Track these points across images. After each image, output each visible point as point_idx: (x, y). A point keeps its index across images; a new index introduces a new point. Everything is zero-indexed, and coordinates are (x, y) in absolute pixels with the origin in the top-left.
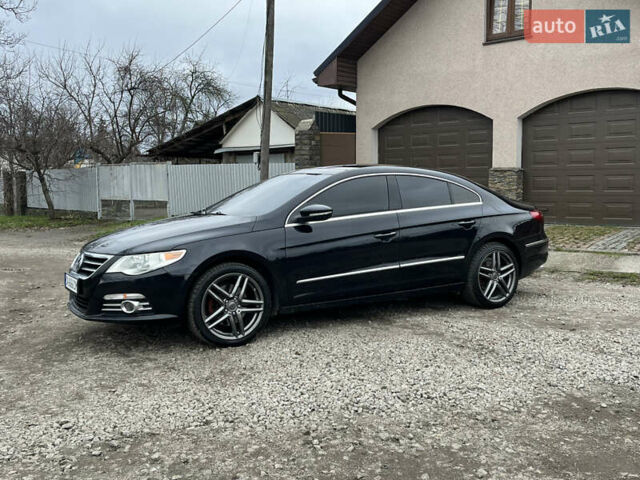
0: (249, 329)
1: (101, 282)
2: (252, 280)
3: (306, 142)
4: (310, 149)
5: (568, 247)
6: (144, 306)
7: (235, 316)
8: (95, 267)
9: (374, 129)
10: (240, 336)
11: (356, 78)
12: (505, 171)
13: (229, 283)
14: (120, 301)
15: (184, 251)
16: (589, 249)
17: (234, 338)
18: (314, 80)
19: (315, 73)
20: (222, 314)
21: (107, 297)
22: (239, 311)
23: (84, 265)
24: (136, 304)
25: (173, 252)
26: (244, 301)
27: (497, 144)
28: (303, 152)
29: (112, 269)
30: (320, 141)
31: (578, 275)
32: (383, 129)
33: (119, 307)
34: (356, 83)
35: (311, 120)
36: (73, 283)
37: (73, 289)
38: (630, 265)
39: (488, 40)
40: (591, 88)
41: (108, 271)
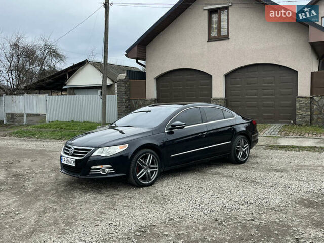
0: (153, 177)
1: (89, 161)
2: (154, 157)
3: (123, 85)
4: (125, 88)
6: (111, 171)
7: (148, 173)
8: (86, 153)
9: (155, 79)
10: (150, 182)
11: (145, 55)
12: (218, 99)
13: (145, 158)
14: (99, 169)
15: (127, 145)
16: (264, 135)
17: (148, 183)
18: (125, 55)
19: (126, 52)
20: (143, 172)
22: (149, 170)
24: (107, 169)
26: (151, 166)
27: (214, 87)
28: (121, 90)
29: (95, 154)
30: (130, 84)
31: (264, 147)
32: (159, 79)
33: (99, 172)
35: (125, 74)
36: (71, 161)
37: (71, 164)
38: (284, 142)
39: (209, 39)
40: (255, 63)
41: (92, 155)
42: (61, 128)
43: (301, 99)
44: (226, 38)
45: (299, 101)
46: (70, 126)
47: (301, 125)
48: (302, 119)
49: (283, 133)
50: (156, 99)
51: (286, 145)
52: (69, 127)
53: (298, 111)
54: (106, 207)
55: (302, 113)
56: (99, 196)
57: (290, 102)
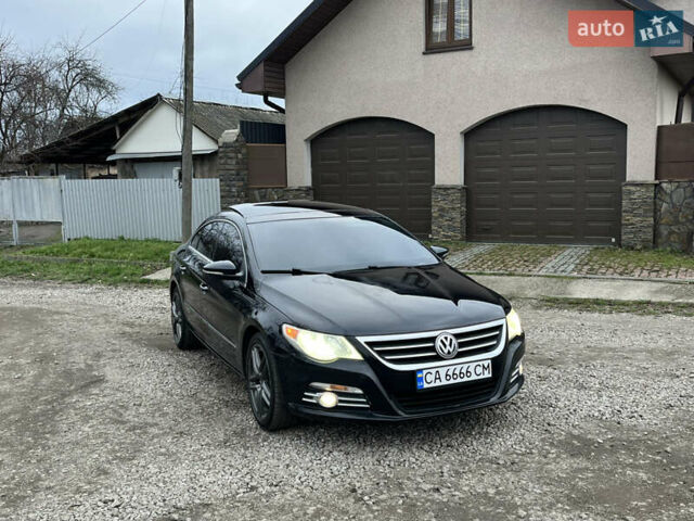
3: (232, 155)
4: (237, 163)
5: (519, 270)
9: (306, 140)
11: (284, 84)
12: (448, 189)
16: (540, 273)
18: (237, 85)
27: (440, 160)
28: (227, 167)
30: (248, 153)
32: (316, 142)
35: (237, 131)
38: (582, 290)
39: (427, 49)
40: (532, 104)
42: (92, 256)
43: (633, 188)
44: (467, 45)
45: (630, 192)
46: (113, 250)
47: (633, 249)
48: (634, 233)
49: (586, 268)
50: (308, 189)
51: (584, 296)
52: (109, 253)
53: (626, 217)
55: (635, 221)
57: (609, 195)
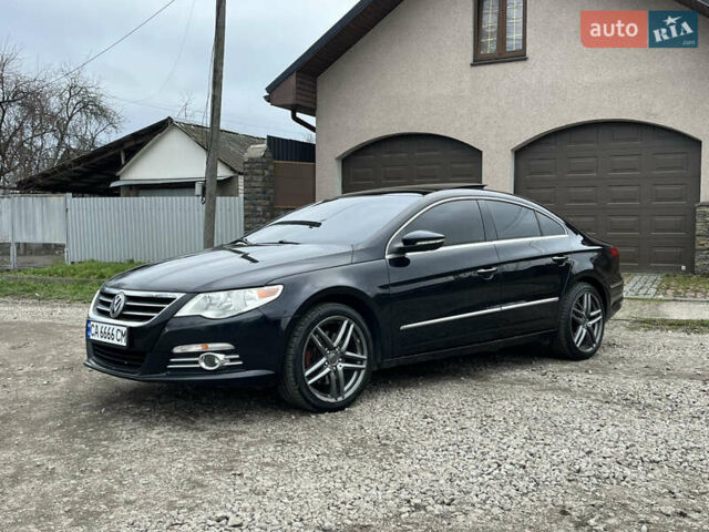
0: (350, 389)
1: (167, 330)
4: (264, 180)
6: (232, 360)
7: (336, 372)
9: (337, 159)
10: (340, 399)
11: (316, 98)
13: (333, 328)
14: (197, 354)
15: (281, 287)
17: (333, 400)
18: (265, 97)
20: (320, 369)
21: (177, 350)
22: (341, 366)
23: (127, 308)
24: (221, 357)
25: (266, 288)
26: (348, 354)
27: (487, 179)
28: (253, 184)
29: (185, 311)
30: (275, 171)
31: (628, 323)
33: (197, 362)
34: (315, 104)
35: (264, 146)
36: (115, 333)
37: (115, 342)
38: (678, 312)
39: (475, 60)
40: (594, 119)
41: (178, 314)
44: (520, 56)
45: (705, 214)
49: (670, 292)
53: (701, 241)
54: (208, 468)
56: (188, 436)
57: (679, 218)
